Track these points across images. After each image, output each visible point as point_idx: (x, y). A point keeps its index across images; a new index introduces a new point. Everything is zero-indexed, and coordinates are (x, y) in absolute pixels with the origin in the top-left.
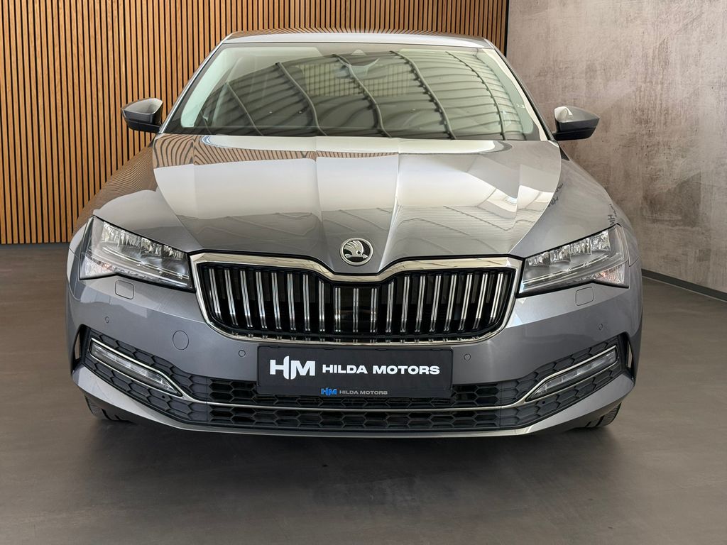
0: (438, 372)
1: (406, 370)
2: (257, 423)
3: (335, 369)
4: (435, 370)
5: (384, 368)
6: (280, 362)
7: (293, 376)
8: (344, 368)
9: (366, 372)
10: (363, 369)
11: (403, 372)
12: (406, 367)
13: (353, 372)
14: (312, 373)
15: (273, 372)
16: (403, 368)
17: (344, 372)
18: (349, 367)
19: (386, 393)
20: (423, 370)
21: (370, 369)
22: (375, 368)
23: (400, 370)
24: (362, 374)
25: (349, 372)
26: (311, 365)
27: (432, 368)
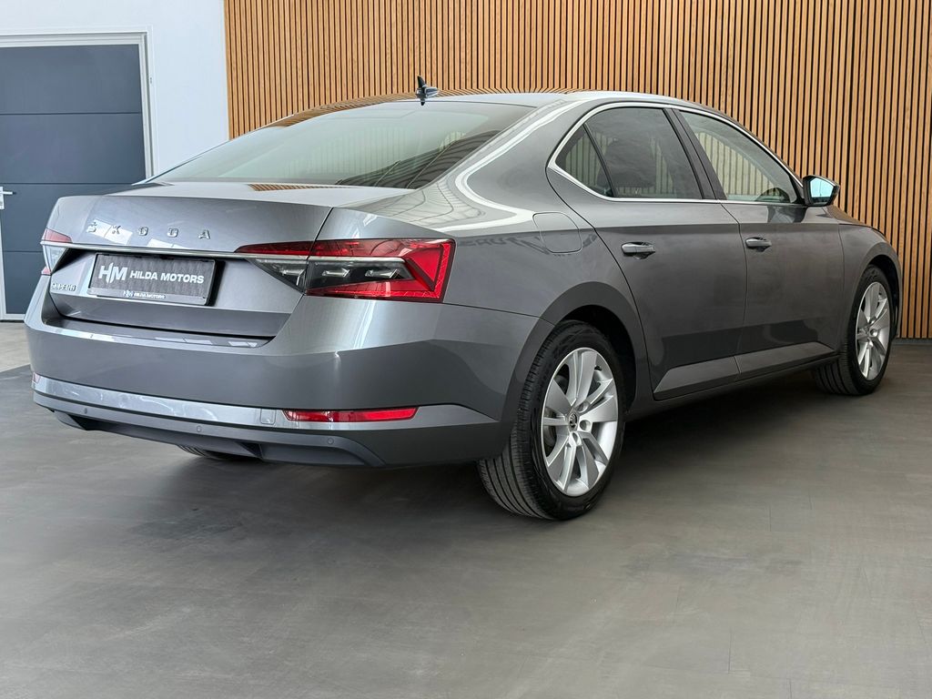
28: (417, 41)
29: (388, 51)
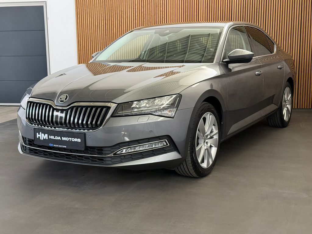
0: (80, 141)
1: (71, 139)
2: (39, 154)
3: (52, 137)
4: (79, 140)
5: (65, 138)
6: (39, 134)
7: (42, 139)
8: (55, 137)
9: (60, 139)
10: (59, 138)
11: (70, 140)
12: (71, 138)
13: (57, 139)
14: (47, 138)
15: (38, 137)
16: (70, 139)
17: (55, 139)
18: (56, 137)
19: (66, 147)
20: (76, 140)
21: (61, 138)
22: (63, 138)
23: (69, 139)
24: (59, 139)
25: (56, 139)
26: (46, 135)
27: (78, 139)
28: (145, 4)
29: (134, 7)
